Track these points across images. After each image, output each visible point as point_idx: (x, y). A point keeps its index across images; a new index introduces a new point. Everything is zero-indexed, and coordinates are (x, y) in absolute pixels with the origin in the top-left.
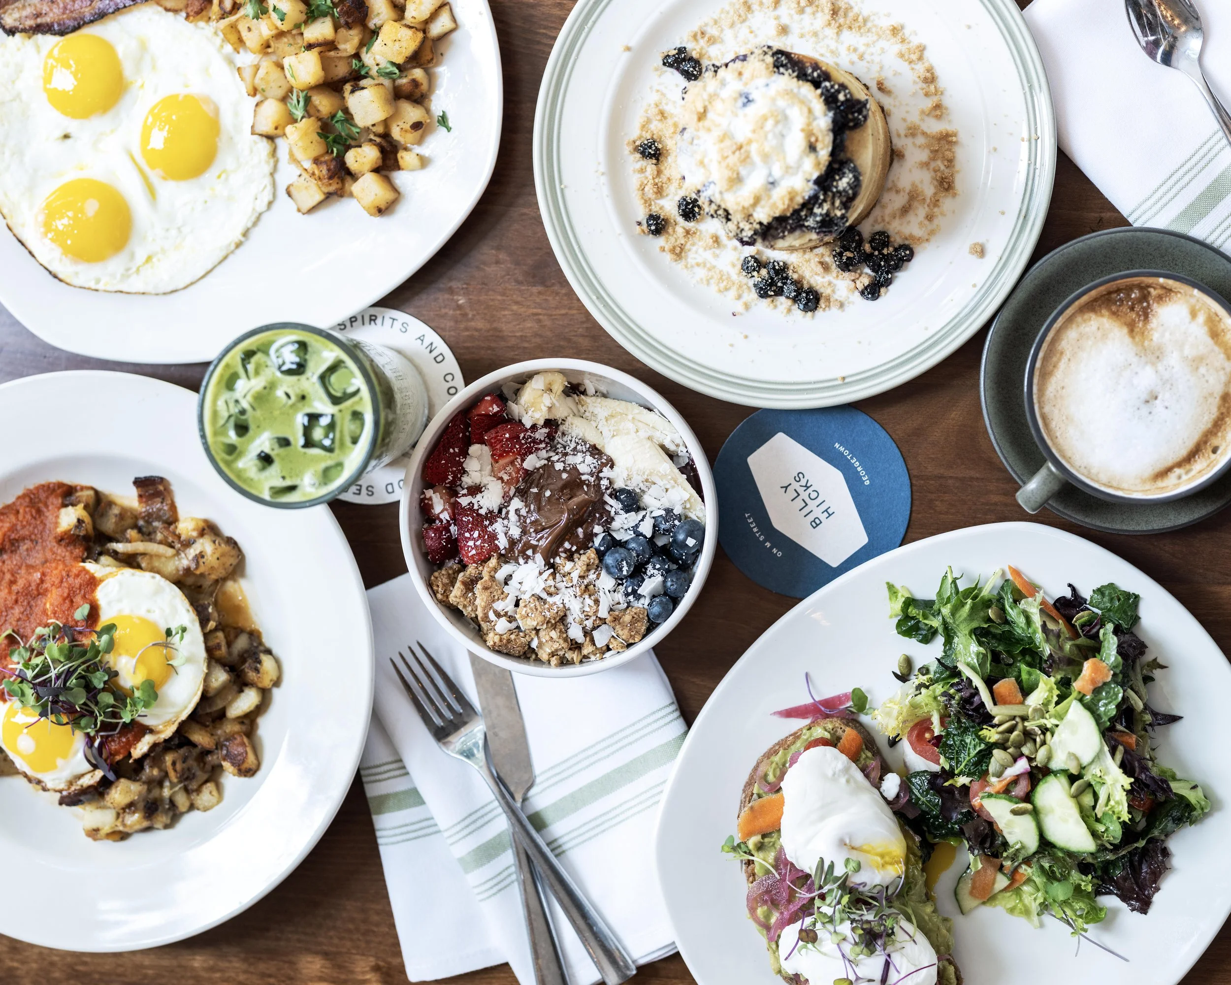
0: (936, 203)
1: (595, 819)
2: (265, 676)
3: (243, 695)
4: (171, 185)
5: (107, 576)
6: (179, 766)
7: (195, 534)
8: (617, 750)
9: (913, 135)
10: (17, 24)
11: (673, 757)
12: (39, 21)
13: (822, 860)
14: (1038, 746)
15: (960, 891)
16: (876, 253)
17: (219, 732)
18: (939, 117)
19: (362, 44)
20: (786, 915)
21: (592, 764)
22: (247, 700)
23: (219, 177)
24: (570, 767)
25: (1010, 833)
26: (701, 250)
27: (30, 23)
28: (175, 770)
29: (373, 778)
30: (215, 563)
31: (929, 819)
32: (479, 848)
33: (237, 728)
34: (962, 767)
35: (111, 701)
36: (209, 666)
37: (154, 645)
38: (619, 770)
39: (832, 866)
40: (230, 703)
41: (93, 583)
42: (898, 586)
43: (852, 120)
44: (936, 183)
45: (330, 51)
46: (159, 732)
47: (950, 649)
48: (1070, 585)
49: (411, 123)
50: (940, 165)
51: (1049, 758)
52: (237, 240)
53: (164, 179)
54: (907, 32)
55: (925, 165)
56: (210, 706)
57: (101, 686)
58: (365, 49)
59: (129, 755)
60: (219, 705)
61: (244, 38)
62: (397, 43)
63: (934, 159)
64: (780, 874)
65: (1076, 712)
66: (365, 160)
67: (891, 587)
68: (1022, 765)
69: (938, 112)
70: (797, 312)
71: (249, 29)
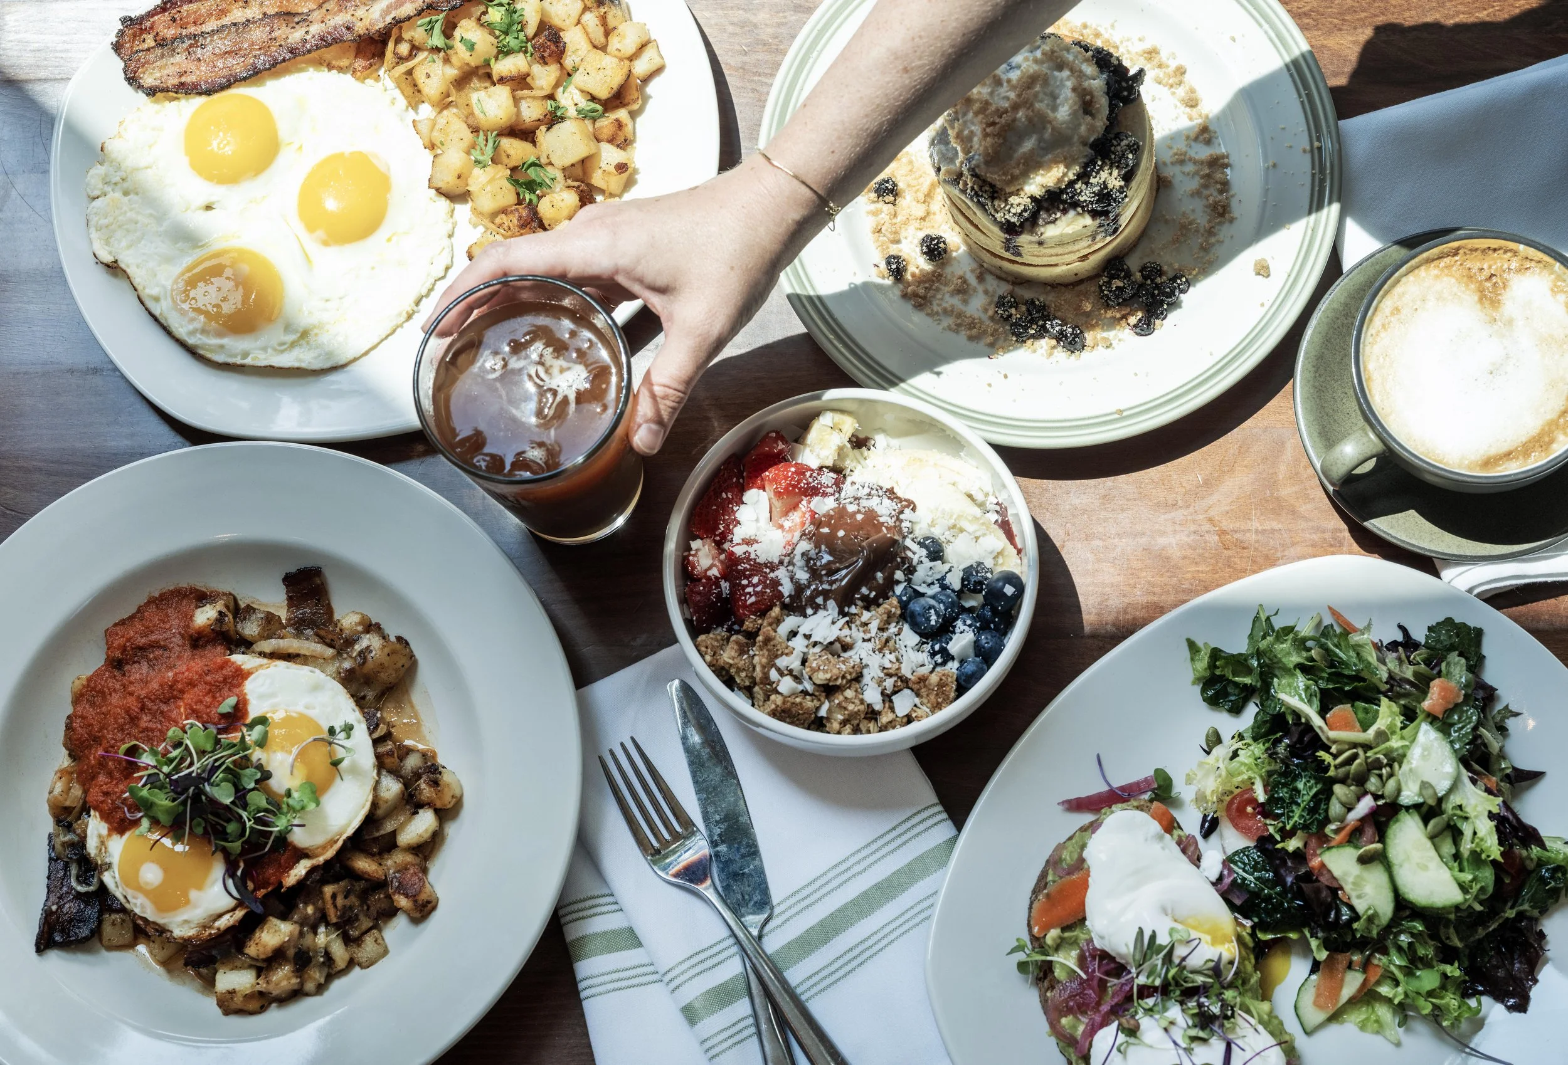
0: (1210, 232)
1: (851, 950)
2: (446, 789)
3: (417, 817)
4: (333, 252)
5: (257, 669)
6: (340, 901)
7: (360, 628)
8: (876, 862)
9: (1182, 162)
10: (158, 83)
11: (943, 864)
12: (183, 79)
13: (1141, 932)
14: (1384, 778)
15: (1301, 1005)
16: (1149, 282)
17: (389, 862)
18: (1208, 142)
19: (557, 85)
20: (1098, 1019)
21: (845, 882)
22: (423, 824)
23: (389, 240)
24: (818, 889)
25: (1359, 897)
26: (947, 297)
27: (173, 81)
28: (335, 906)
29: (575, 916)
30: (386, 660)
31: (1260, 904)
32: (708, 992)
33: (409, 858)
34: (1296, 818)
35: (264, 803)
36: (379, 774)
37: (315, 740)
38: (878, 886)
39: (1153, 937)
40: (403, 826)
41: (241, 675)
42: (1200, 643)
43: (1125, 89)
44: (1209, 211)
45: (522, 89)
46: (317, 856)
47: (1267, 699)
48: (1401, 627)
49: (614, 164)
50: (1213, 195)
51: (1399, 791)
52: (409, 310)
53: (326, 243)
54: (1164, 55)
55: (1197, 194)
56: (378, 830)
57: (252, 785)
58: (561, 89)
59: (280, 885)
60: (389, 827)
61: (421, 86)
62: (601, 73)
63: (1205, 186)
64: (1086, 973)
65: (1426, 734)
66: (562, 204)
67: (1192, 646)
68: (1365, 805)
69: (1206, 136)
70: (1061, 354)
71: (428, 76)
